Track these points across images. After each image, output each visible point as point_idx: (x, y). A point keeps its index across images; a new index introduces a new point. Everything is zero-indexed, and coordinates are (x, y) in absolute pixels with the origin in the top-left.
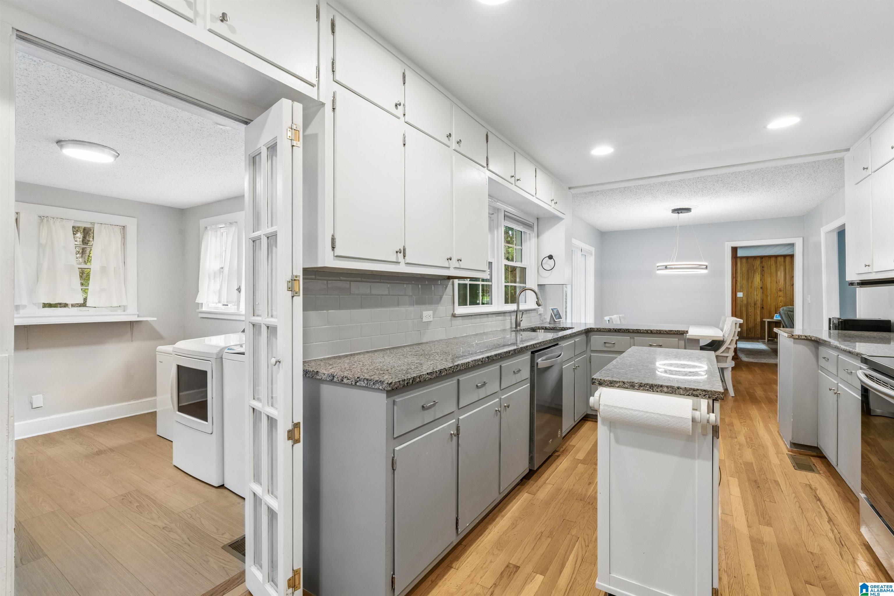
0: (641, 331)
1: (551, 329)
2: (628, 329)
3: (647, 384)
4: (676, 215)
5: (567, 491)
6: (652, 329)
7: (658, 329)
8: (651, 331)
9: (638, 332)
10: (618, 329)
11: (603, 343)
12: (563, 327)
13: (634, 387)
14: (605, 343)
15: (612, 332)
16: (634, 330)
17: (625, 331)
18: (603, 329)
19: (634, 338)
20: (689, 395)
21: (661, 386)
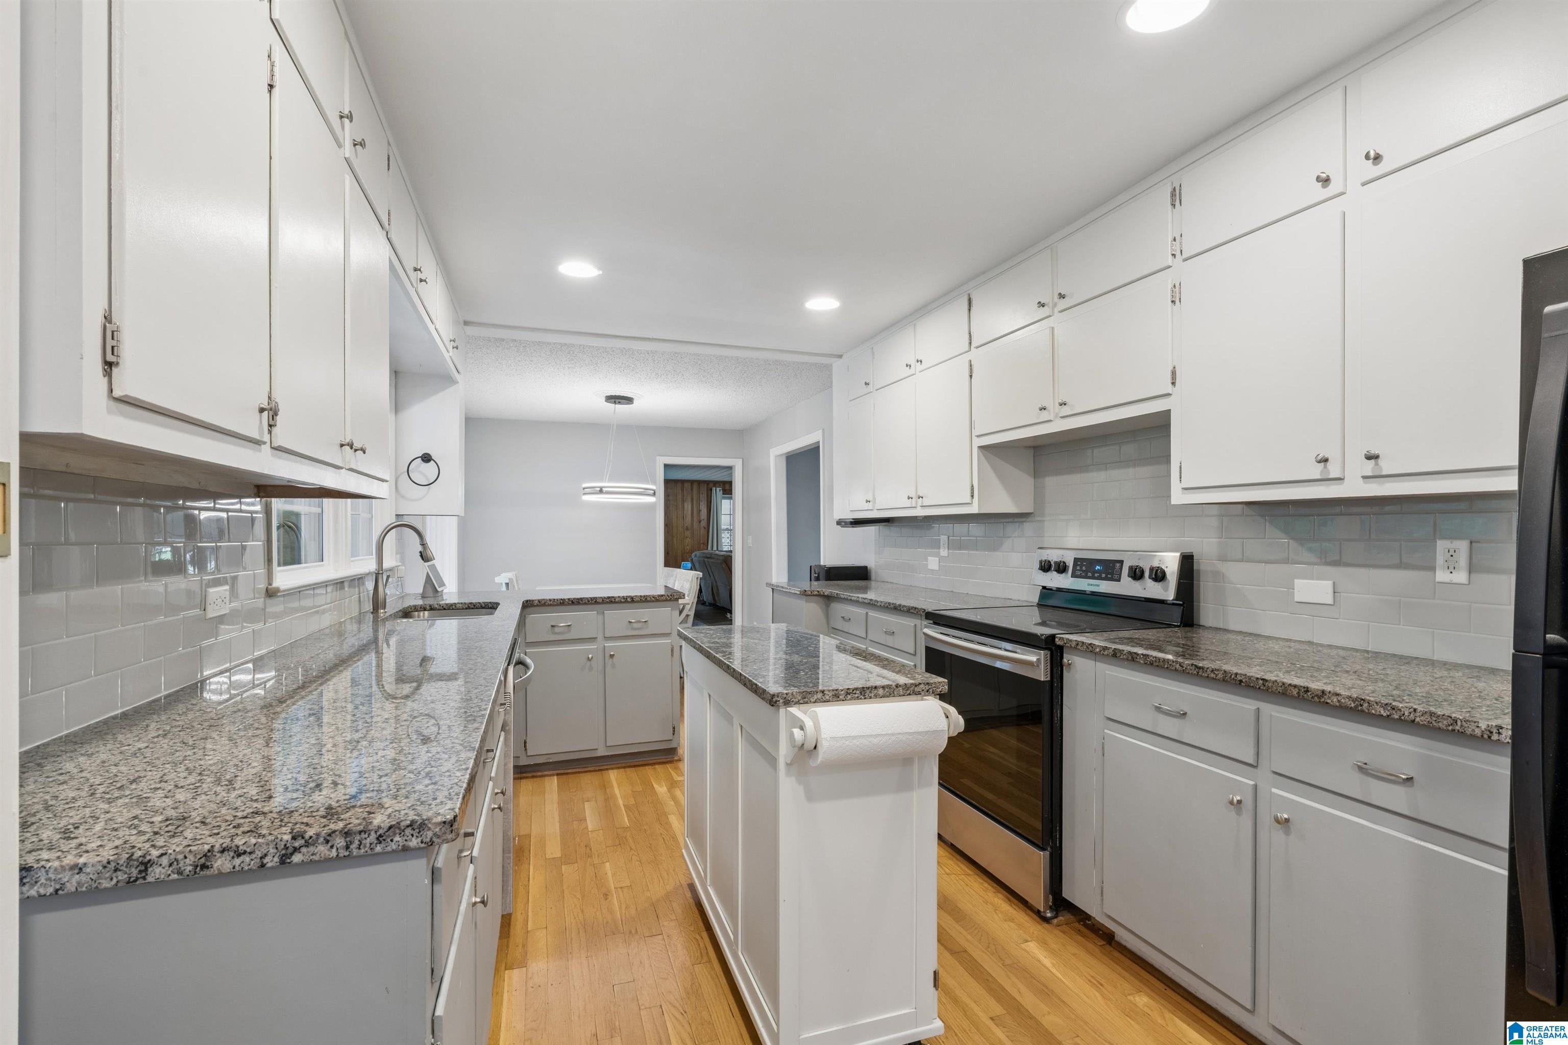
0: (617, 600)
1: (445, 609)
2: (594, 598)
3: (856, 689)
4: (611, 406)
5: (579, 929)
6: (633, 594)
7: (643, 594)
8: (632, 598)
9: (611, 602)
10: (578, 599)
11: (550, 625)
12: (471, 603)
13: (839, 697)
14: (553, 626)
15: (566, 605)
16: (605, 598)
17: (589, 601)
18: (550, 600)
19: (604, 613)
20: (910, 694)
21: (876, 687)
